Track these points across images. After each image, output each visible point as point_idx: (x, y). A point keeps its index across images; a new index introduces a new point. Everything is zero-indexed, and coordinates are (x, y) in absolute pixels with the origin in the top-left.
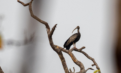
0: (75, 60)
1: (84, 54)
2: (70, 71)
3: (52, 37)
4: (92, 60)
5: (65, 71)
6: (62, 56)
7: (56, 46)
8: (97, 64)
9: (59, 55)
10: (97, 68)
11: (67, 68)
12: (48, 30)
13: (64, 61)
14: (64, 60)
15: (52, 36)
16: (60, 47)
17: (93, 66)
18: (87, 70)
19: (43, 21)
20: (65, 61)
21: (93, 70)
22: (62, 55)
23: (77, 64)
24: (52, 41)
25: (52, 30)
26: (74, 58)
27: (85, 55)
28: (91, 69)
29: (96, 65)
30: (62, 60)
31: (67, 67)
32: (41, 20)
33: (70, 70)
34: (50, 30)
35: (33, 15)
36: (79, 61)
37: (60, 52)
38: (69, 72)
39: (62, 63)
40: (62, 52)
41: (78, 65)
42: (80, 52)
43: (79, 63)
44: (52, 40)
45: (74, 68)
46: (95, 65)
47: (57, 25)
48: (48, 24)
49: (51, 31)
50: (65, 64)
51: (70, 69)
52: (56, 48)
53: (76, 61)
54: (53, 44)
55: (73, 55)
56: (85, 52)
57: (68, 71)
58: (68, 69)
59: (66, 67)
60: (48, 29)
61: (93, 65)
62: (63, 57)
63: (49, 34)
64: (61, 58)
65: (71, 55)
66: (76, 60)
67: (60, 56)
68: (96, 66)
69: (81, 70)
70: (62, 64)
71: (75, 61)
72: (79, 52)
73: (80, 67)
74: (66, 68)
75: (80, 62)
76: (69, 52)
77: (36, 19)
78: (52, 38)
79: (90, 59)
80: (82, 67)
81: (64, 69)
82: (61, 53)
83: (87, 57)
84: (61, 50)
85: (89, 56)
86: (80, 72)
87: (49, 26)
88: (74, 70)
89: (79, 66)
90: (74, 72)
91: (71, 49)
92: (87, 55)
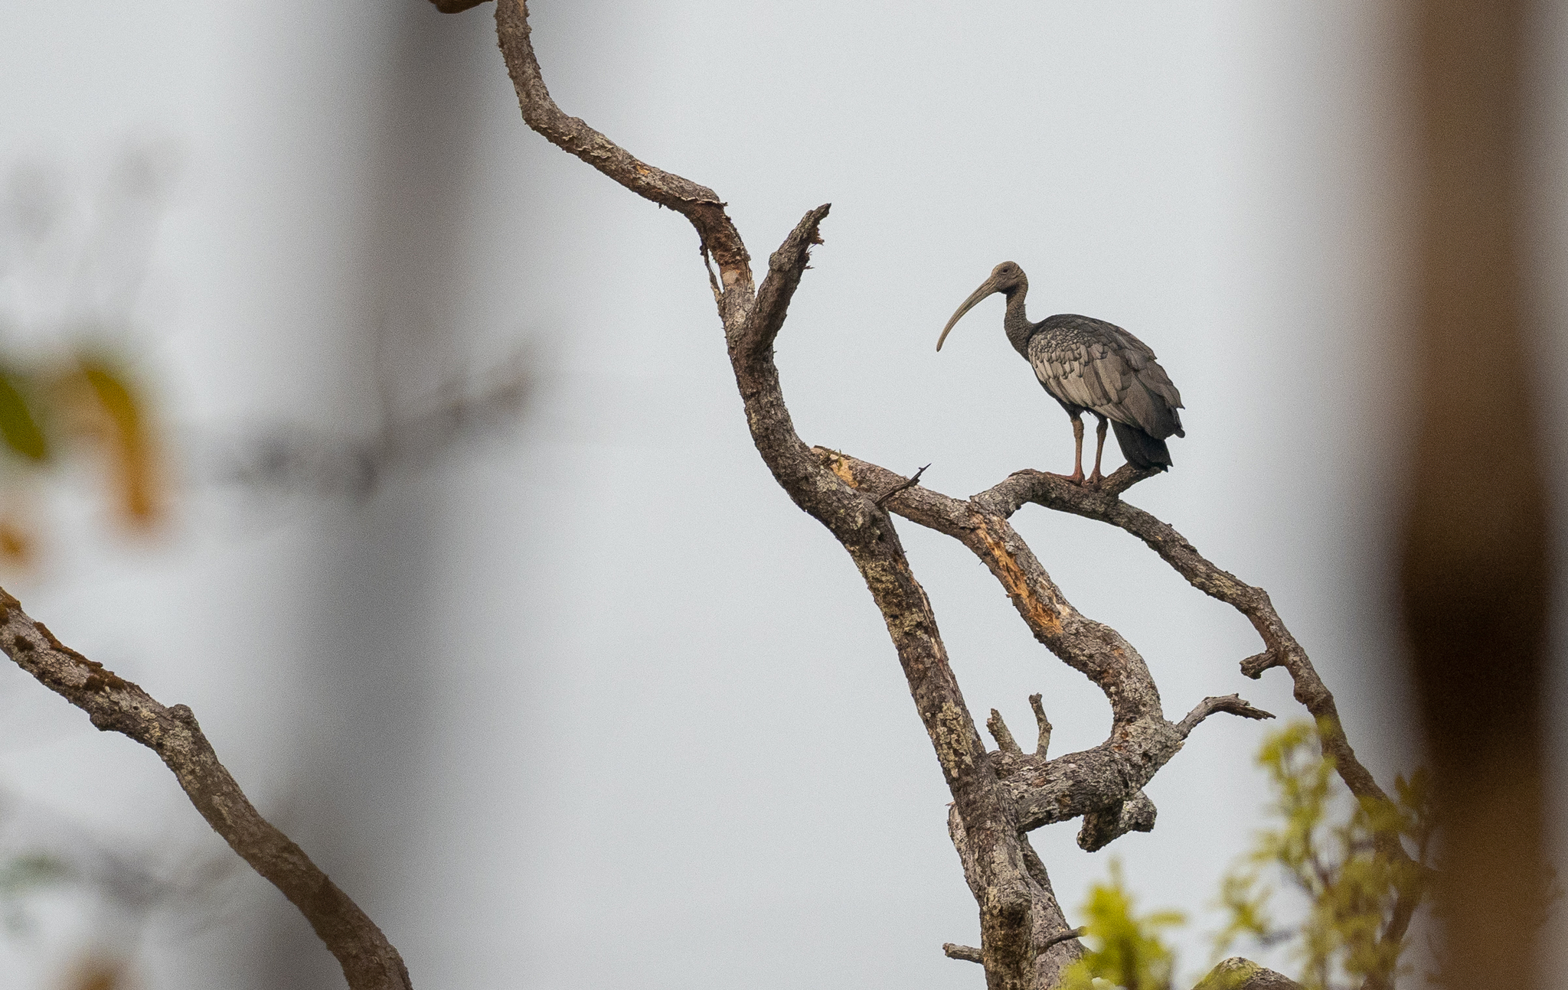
0: (1050, 612)
1: (1154, 545)
2: (990, 745)
3: (777, 361)
4: (1248, 611)
5: (937, 745)
6: (893, 570)
7: (827, 460)
8: (1297, 649)
9: (858, 557)
10: (1299, 696)
11: (960, 703)
12: (732, 275)
13: (919, 625)
14: (917, 617)
15: (779, 343)
16: (872, 469)
17: (1256, 676)
18: (1195, 720)
19: (664, 177)
20: (931, 629)
21: (1258, 715)
22: (898, 554)
23: (1069, 659)
24: (779, 404)
25: (770, 279)
26: (1032, 593)
27: (1166, 557)
28: (1233, 707)
29: (1292, 657)
30: (893, 618)
31: (955, 691)
32: (636, 165)
33: (996, 727)
34: (745, 275)
35: (553, 113)
36: (1089, 628)
37: (874, 521)
38: (980, 755)
39: (900, 648)
40: (898, 522)
41: (1082, 666)
42: (1106, 517)
43: (1092, 647)
44: (775, 387)
45: (1036, 701)
46: (1276, 658)
47: (824, 211)
48: (721, 207)
49: (764, 290)
50: (930, 655)
51: (994, 712)
52: (822, 485)
53: (1057, 627)
54: (790, 431)
55: (1020, 552)
56: (1163, 518)
57: (977, 742)
58: (968, 722)
59: (943, 699)
60: (724, 265)
61: (1252, 669)
62: (909, 579)
63: (740, 318)
64: (887, 592)
65: (1004, 560)
66: (1065, 612)
67: (874, 568)
68: (1295, 675)
69: (1117, 720)
70: (905, 663)
71: (1044, 621)
72: (1092, 514)
73: (1106, 687)
74: (950, 708)
75: (1108, 637)
76: (976, 520)
77: (584, 155)
78: (772, 371)
79: (1222, 597)
80: (1130, 687)
81: (930, 724)
82: (889, 536)
83: (1189, 573)
84: (879, 505)
85: (1207, 563)
86: (1106, 747)
87: (734, 236)
88: (1046, 729)
89: (1095, 676)
90: (1043, 750)
91: (998, 489)
92: (1185, 555)
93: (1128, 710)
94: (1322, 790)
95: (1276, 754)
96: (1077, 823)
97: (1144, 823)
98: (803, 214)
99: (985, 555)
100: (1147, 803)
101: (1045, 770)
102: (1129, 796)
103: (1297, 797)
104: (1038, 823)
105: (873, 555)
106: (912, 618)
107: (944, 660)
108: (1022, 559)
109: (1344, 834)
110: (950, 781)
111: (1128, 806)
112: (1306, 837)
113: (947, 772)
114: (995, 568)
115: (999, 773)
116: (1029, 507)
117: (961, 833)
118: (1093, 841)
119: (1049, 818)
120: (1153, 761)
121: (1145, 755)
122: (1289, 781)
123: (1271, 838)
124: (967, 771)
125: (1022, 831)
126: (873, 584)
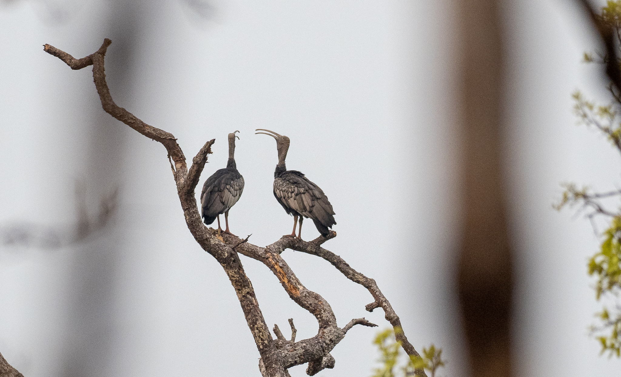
0: (296, 288)
1: (333, 263)
2: (274, 337)
4: (368, 287)
5: (255, 336)
6: (238, 273)
7: (215, 233)
8: (386, 301)
9: (226, 268)
10: (388, 318)
11: (263, 321)
12: (179, 165)
13: (248, 293)
14: (247, 290)
15: (195, 190)
17: (371, 311)
18: (349, 327)
19: (154, 129)
20: (253, 295)
21: (372, 325)
22: (240, 267)
23: (303, 305)
25: (193, 167)
26: (289, 281)
27: (338, 268)
28: (363, 323)
29: (384, 304)
30: (239, 290)
31: (261, 317)
32: (144, 125)
33: (276, 331)
34: (184, 165)
35: (114, 106)
36: (310, 294)
37: (232, 255)
38: (270, 340)
39: (241, 301)
40: (241, 256)
41: (307, 308)
42: (316, 253)
43: (311, 301)
44: (195, 206)
45: (291, 321)
46: (379, 305)
47: (213, 142)
48: (175, 140)
49: (191, 171)
50: (252, 304)
51: (276, 325)
52: (212, 242)
53: (298, 293)
54: (200, 222)
55: (284, 266)
56: (337, 254)
57: (269, 336)
58: (266, 328)
59: (257, 320)
60: (176, 162)
61: (370, 308)
62: (244, 276)
63: (182, 181)
64: (236, 281)
65: (279, 269)
66: (301, 288)
67: (231, 272)
68: (385, 310)
69: (320, 328)
70: (243, 307)
71: (294, 292)
72: (310, 252)
73: (316, 315)
74: (259, 323)
75: (317, 297)
76: (268, 255)
77: (126, 122)
78: (194, 200)
79: (358, 282)
80: (325, 315)
81: (252, 329)
82: (237, 261)
83: (346, 274)
84: (233, 249)
85: (353, 270)
86: (316, 337)
87: (180, 151)
88: (294, 331)
89: (312, 312)
90: (293, 339)
91: (276, 243)
92: (345, 267)
93: (324, 324)
94: (396, 353)
95: (380, 340)
96: (306, 365)
97: (331, 365)
98: (204, 143)
99: (272, 267)
100: (332, 358)
101: (294, 346)
102: (325, 355)
103: (387, 355)
104: (292, 365)
105: (231, 268)
106: (245, 291)
107: (257, 306)
108: (285, 269)
109: (405, 369)
110: (260, 350)
111: (325, 359)
112: (391, 370)
113: (258, 347)
114: (275, 272)
115: (278, 347)
116: (288, 250)
117: (264, 369)
118: (313, 370)
119: (296, 363)
120: (334, 342)
121: (331, 340)
122: (384, 350)
123: (379, 371)
124: (266, 346)
125: (286, 368)
126: (231, 278)
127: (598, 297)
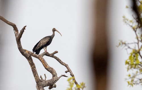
0: (46, 66)
1: (57, 60)
2: (40, 79)
3: (21, 41)
4: (66, 66)
5: (35, 79)
7: (25, 51)
8: (71, 70)
9: (28, 60)
10: (71, 75)
11: (37, 75)
12: (17, 32)
14: (34, 66)
15: (21, 39)
16: (30, 52)
17: (66, 73)
18: (60, 77)
19: (10, 23)
20: (35, 67)
21: (66, 77)
22: (32, 60)
23: (48, 71)
24: (21, 45)
25: (20, 33)
26: (45, 64)
27: (58, 61)
28: (64, 76)
30: (31, 66)
31: (37, 73)
32: (8, 21)
33: (41, 77)
34: (18, 32)
36: (50, 68)
37: (30, 57)
38: (39, 80)
39: (32, 69)
41: (49, 71)
42: (52, 57)
43: (50, 70)
44: (20, 43)
45: (45, 75)
46: (69, 71)
47: (26, 26)
48: (16, 26)
49: (19, 35)
52: (25, 53)
53: (47, 68)
54: (22, 48)
55: (44, 60)
58: (38, 76)
61: (66, 72)
62: (33, 62)
63: (17, 36)
64: (31, 64)
65: (42, 61)
66: (48, 66)
67: (30, 61)
68: (70, 73)
70: (32, 71)
71: (46, 67)
72: (51, 57)
73: (52, 73)
74: (36, 75)
75: (52, 69)
76: (40, 57)
77: (3, 20)
78: (20, 42)
79: (63, 65)
80: (54, 73)
81: (34, 77)
82: (31, 58)
83: (60, 63)
84: (30, 55)
85: (62, 62)
86: (52, 79)
87: (17, 29)
88: (46, 77)
90: (45, 79)
91: (42, 54)
92: (60, 61)
93: (54, 76)
94: (73, 84)
95: (69, 80)
96: (49, 87)
97: (55, 87)
98: (24, 27)
99: (40, 60)
100: (55, 85)
101: (46, 81)
102: (54, 84)
103: (71, 84)
104: (45, 87)
106: (33, 66)
107: (36, 70)
108: (44, 61)
109: (75, 88)
110: (36, 82)
111: (54, 85)
112: (71, 88)
113: (36, 81)
114: (41, 62)
115: (41, 81)
116: (45, 56)
117: (37, 87)
118: (50, 88)
119: (46, 86)
120: (56, 81)
121: (55, 80)
122: (70, 83)
123: (68, 88)
124: (38, 81)
125: (43, 87)
126: (29, 63)
127: (128, 71)
